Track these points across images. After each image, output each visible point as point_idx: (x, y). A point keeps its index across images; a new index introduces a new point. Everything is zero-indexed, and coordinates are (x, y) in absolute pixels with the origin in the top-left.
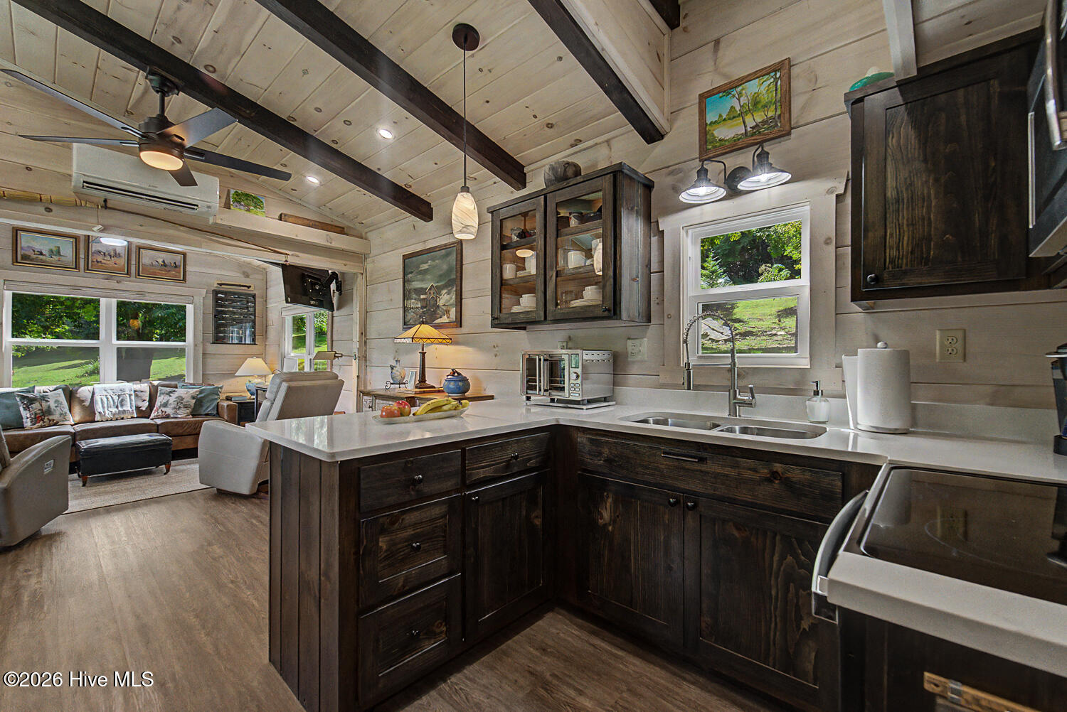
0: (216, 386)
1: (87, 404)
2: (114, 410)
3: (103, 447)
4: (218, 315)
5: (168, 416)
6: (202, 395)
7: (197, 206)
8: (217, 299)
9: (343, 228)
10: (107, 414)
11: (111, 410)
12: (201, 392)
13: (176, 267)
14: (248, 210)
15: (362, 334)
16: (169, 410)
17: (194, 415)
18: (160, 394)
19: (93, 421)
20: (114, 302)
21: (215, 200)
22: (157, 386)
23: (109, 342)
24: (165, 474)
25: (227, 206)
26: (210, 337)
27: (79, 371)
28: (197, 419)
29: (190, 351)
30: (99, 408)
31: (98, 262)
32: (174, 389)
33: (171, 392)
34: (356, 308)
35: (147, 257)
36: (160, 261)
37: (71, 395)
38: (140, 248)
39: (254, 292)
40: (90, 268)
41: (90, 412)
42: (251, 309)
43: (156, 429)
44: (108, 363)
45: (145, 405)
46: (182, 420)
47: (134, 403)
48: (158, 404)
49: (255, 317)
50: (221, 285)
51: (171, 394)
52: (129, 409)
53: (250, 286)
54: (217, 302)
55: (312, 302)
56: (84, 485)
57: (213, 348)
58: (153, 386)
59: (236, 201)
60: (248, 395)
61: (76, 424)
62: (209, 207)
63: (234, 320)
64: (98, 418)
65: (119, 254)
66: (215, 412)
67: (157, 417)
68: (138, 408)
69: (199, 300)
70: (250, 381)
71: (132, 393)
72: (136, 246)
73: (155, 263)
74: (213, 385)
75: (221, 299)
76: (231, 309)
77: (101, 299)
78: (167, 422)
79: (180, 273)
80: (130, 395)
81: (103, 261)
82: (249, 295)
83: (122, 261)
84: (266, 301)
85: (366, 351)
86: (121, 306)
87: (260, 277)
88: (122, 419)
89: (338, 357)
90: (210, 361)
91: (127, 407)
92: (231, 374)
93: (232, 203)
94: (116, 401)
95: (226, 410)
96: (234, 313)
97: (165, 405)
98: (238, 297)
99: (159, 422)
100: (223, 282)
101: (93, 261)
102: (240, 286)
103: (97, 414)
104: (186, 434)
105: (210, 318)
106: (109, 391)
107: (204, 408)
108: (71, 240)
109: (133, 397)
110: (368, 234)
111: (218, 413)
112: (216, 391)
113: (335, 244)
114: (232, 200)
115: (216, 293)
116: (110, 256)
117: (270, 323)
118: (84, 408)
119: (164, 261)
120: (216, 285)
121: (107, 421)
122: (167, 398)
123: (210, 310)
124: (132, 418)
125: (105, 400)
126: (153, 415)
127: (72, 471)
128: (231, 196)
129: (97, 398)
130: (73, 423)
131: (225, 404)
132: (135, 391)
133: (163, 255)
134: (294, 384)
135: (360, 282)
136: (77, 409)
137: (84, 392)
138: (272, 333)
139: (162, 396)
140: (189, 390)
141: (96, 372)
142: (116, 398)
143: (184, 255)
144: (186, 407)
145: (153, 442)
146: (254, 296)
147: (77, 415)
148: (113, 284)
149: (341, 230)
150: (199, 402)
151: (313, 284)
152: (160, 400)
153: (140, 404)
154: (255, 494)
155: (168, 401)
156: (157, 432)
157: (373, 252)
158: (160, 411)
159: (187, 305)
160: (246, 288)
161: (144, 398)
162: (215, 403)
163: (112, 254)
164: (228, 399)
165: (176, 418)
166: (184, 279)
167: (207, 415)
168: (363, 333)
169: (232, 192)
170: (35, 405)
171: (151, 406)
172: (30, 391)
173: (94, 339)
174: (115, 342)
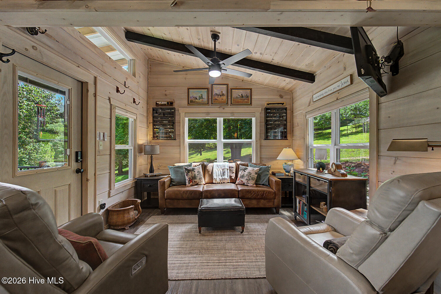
0: (267, 166)
1: (210, 173)
2: (221, 177)
4: (267, 123)
5: (244, 184)
6: (261, 172)
8: (266, 113)
10: (218, 180)
11: (219, 177)
12: (260, 170)
13: (247, 97)
16: (245, 181)
17: (257, 185)
18: (241, 169)
19: (212, 183)
20: (222, 119)
22: (240, 164)
23: (220, 140)
24: (242, 232)
26: (263, 136)
28: (259, 188)
29: (254, 145)
30: (215, 177)
31: (216, 99)
32: (247, 167)
33: (245, 169)
35: (235, 93)
36: (240, 94)
38: (232, 89)
39: (286, 107)
40: (213, 103)
41: (211, 178)
42: (285, 118)
43: (238, 193)
44: (220, 152)
45: (234, 176)
46: (251, 188)
47: (229, 174)
48: (239, 176)
49: (287, 122)
50: (268, 104)
51: (245, 171)
52: (227, 177)
53: (284, 103)
54: (266, 115)
56: (200, 233)
57: (265, 142)
58: (238, 164)
60: (284, 171)
61: (206, 184)
63: (275, 125)
65: (224, 94)
66: (267, 184)
67: (238, 184)
68: (231, 177)
69: (258, 114)
70: (286, 163)
71: (228, 168)
72: (230, 88)
73: (238, 96)
74: (266, 165)
75: (269, 113)
76: (274, 118)
77: (217, 118)
78: (244, 189)
79: (249, 100)
80: (227, 169)
81: (218, 99)
82: (283, 108)
83: (225, 98)
84: (292, 112)
86: (225, 121)
87: (289, 97)
88: (224, 183)
90: (264, 150)
91: (226, 177)
92: (275, 158)
94: (222, 172)
95: (274, 184)
96: (275, 121)
97: (242, 177)
98: (278, 111)
99: (240, 188)
100: (269, 103)
101: (214, 99)
102: (278, 104)
103: (214, 180)
104: (253, 198)
105: (263, 124)
106: (219, 167)
107: (262, 180)
108: (206, 90)
109: (228, 171)
111: (269, 184)
112: (268, 169)
115: (267, 109)
116: (220, 95)
117: (295, 124)
118: (209, 175)
119: (242, 95)
120: (266, 105)
121: (218, 183)
122: (243, 172)
123: (263, 120)
124: (228, 183)
125: (217, 171)
126: (237, 182)
129: (214, 170)
130: (204, 183)
131: (274, 178)
132: (230, 167)
133: (241, 91)
136: (206, 176)
137: (209, 167)
138: (297, 132)
139: (241, 171)
140: (254, 168)
142: (221, 170)
143: (251, 89)
144: (252, 179)
145: (234, 209)
146: (286, 109)
147: (206, 179)
148: (222, 110)
150: (259, 175)
152: (240, 174)
153: (232, 175)
155: (244, 175)
156: (238, 197)
158: (240, 180)
159: (252, 118)
160: (281, 105)
161: (233, 171)
162: (267, 177)
163: (221, 94)
164: (274, 174)
165: (248, 186)
166: (251, 104)
167: (263, 185)
170: (190, 173)
171: (236, 177)
172: (190, 165)
173: (214, 139)
174: (223, 140)
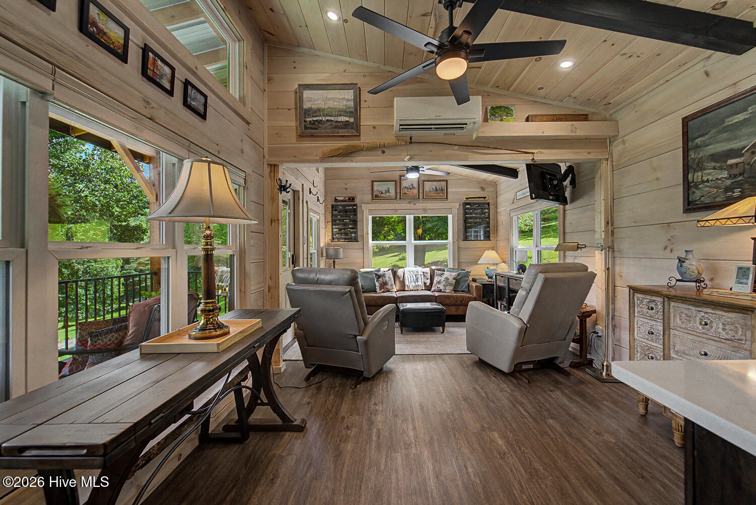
0: (467, 271)
1: (401, 279)
2: (414, 284)
3: (410, 309)
4: (466, 220)
5: (441, 291)
6: (459, 277)
7: (466, 124)
8: (465, 209)
9: (587, 115)
10: (410, 287)
11: (412, 284)
12: (458, 275)
13: (442, 190)
14: (501, 120)
15: (608, 223)
16: (442, 287)
17: (455, 291)
18: (437, 275)
19: (404, 290)
20: (412, 216)
21: (479, 116)
22: (435, 269)
23: (410, 241)
24: (442, 333)
25: (486, 120)
26: (462, 237)
27: (397, 258)
28: (457, 294)
29: (450, 247)
30: (407, 283)
31: (405, 194)
32: (443, 272)
33: (442, 274)
34: (600, 198)
35: (428, 186)
36: (434, 187)
37: (395, 274)
38: (424, 181)
39: (489, 201)
40: (402, 198)
41: (403, 285)
42: (487, 214)
43: (436, 300)
44: (410, 255)
45: (428, 282)
46: (449, 294)
47: (423, 280)
48: (435, 282)
49: (489, 220)
50: (467, 199)
51: (442, 276)
52: (420, 284)
53: (486, 197)
54: (465, 211)
55: (551, 197)
56: (401, 333)
57: (463, 244)
58: (432, 269)
59: (492, 115)
60: (487, 278)
61: (397, 291)
62: (474, 123)
63: (476, 223)
64: (406, 289)
65: (414, 187)
66: (467, 290)
67: (435, 291)
68: (425, 283)
69: (455, 211)
70: (488, 268)
71: (422, 274)
72: (422, 180)
73: (432, 190)
74: (465, 270)
75: (468, 209)
76: (474, 215)
77: (407, 216)
78: (441, 295)
79: (444, 194)
81: (408, 193)
82: (485, 204)
83: (415, 191)
84: (496, 207)
85: (612, 241)
86: (416, 219)
87: (492, 189)
88: (418, 290)
89: (581, 248)
90: (462, 253)
91: (420, 283)
92: (475, 262)
93: (489, 117)
94: (414, 279)
95: (474, 290)
96: (476, 218)
97: (439, 283)
98: (479, 206)
99: (437, 294)
100: (469, 197)
101: (403, 194)
102: (480, 198)
103: (406, 287)
104: (451, 304)
105: (462, 222)
106: (412, 272)
107: (461, 286)
108: (393, 183)
109: (422, 277)
110: (614, 116)
111: (469, 290)
112: (467, 274)
113: (579, 133)
114: (489, 114)
115: (465, 205)
116: (410, 189)
117: (500, 222)
118: (400, 282)
119: (436, 188)
120: (465, 199)
121: (411, 291)
122: (440, 278)
123: (461, 218)
124: (422, 290)
125: (409, 277)
126: (433, 289)
128: (488, 111)
129: (406, 276)
131: (474, 285)
132: (423, 273)
133: (435, 183)
134: (549, 275)
135: (605, 168)
136: (397, 283)
137: (400, 272)
138: (502, 231)
139: (437, 277)
140: (452, 273)
141: (404, 259)
142: (414, 276)
143: (447, 181)
144: (450, 284)
145: (435, 310)
146: (488, 204)
148: (411, 206)
149: (584, 117)
150: (458, 281)
151: (551, 180)
152: (436, 279)
153: (426, 281)
154: (511, 373)
155: (440, 280)
156: (436, 302)
157: (621, 134)
158: (436, 287)
159: (448, 215)
160: (483, 199)
161: (428, 277)
162: (466, 284)
163: (411, 186)
164: (474, 280)
165: (445, 292)
166: (447, 198)
167: (462, 291)
168: (610, 222)
169: (489, 108)
170: (381, 279)
171: (431, 283)
172: (379, 271)
173: (403, 240)
174: (413, 241)
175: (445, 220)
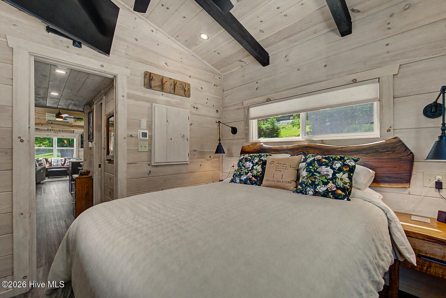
2: (56, 164)
5: (68, 166)
10: (54, 165)
20: (56, 138)
23: (55, 147)
26: (80, 146)
30: (53, 163)
31: (53, 129)
37: (47, 160)
41: (51, 164)
43: (65, 168)
44: (55, 153)
45: (63, 163)
48: (66, 163)
50: (82, 133)
54: (82, 137)
57: (81, 149)
61: (48, 167)
64: (52, 165)
68: (61, 163)
69: (77, 137)
77: (54, 138)
86: (58, 139)
88: (58, 165)
90: (80, 153)
91: (59, 163)
97: (68, 163)
99: (66, 166)
105: (80, 141)
106: (55, 159)
109: (61, 161)
115: (81, 135)
118: (49, 163)
124: (60, 165)
125: (54, 161)
126: (65, 165)
127: (46, 177)
129: (52, 161)
137: (49, 160)
139: (67, 161)
141: (52, 155)
142: (57, 161)
147: (48, 165)
148: (56, 134)
161: (63, 161)
166: (73, 132)
170: (39, 162)
171: (65, 163)
172: (38, 159)
173: (52, 147)
174: (57, 148)
175: (73, 140)
